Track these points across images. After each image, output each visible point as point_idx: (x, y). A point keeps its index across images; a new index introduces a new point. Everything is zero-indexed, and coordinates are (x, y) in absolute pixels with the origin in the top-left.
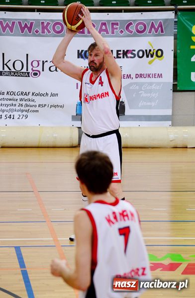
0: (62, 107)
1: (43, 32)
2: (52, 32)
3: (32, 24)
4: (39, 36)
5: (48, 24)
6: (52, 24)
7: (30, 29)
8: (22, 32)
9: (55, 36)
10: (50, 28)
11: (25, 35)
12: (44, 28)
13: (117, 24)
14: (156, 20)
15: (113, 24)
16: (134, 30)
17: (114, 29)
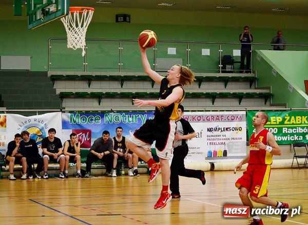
0: (201, 153)
1: (193, 120)
2: (197, 120)
4: (192, 122)
6: (196, 117)
9: (198, 122)
12: (194, 118)
13: (223, 116)
14: (239, 115)
15: (222, 116)
16: (230, 119)
17: (222, 118)
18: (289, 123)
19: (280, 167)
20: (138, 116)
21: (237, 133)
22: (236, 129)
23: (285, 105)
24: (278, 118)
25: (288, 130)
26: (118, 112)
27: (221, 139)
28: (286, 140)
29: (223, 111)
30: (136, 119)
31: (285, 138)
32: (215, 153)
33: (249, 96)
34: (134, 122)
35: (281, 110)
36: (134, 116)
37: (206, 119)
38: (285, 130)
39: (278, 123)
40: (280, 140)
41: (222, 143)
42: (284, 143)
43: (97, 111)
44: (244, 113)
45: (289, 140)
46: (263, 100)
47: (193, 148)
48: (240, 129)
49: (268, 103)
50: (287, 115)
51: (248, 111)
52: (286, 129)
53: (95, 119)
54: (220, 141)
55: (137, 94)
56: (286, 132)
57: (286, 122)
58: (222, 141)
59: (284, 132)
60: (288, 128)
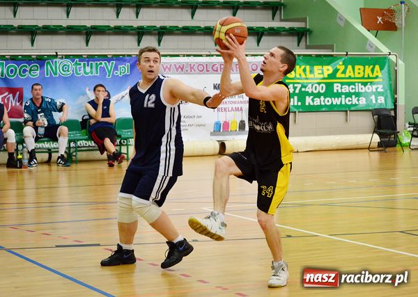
0: (204, 125)
1: (191, 71)
2: (197, 71)
3: (183, 65)
4: (189, 74)
5: (194, 65)
6: (196, 66)
7: (182, 69)
8: (177, 71)
9: (199, 74)
10: (195, 68)
11: (180, 74)
12: (191, 68)
18: (343, 76)
19: (330, 148)
20: (101, 64)
23: (331, 47)
24: (325, 68)
25: (341, 88)
26: (67, 57)
27: (235, 103)
28: (339, 103)
30: (97, 69)
31: (336, 101)
32: (226, 125)
33: (273, 32)
34: (94, 74)
35: (325, 56)
36: (94, 64)
37: (210, 69)
38: (337, 88)
39: (326, 77)
40: (330, 103)
41: (237, 109)
42: (336, 109)
43: (30, 56)
45: (343, 103)
46: (296, 39)
47: (191, 117)
49: (303, 43)
50: (341, 63)
52: (340, 85)
53: (30, 70)
54: (234, 106)
55: (94, 28)
56: (340, 91)
57: (339, 75)
58: (237, 105)
59: (335, 91)
60: (342, 84)
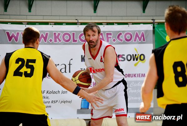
0: (70, 102)
1: (56, 41)
2: (62, 40)
3: (47, 34)
4: (53, 44)
5: (59, 34)
6: (62, 35)
7: (45, 39)
9: (65, 44)
11: (42, 44)
12: (56, 37)
13: (110, 34)
14: (139, 31)
15: (108, 34)
16: (124, 39)
17: (108, 38)
21: (136, 65)
22: (134, 58)
29: (112, 24)
37: (78, 39)
44: (150, 27)
47: (55, 93)
48: (142, 58)
51: (159, 23)
